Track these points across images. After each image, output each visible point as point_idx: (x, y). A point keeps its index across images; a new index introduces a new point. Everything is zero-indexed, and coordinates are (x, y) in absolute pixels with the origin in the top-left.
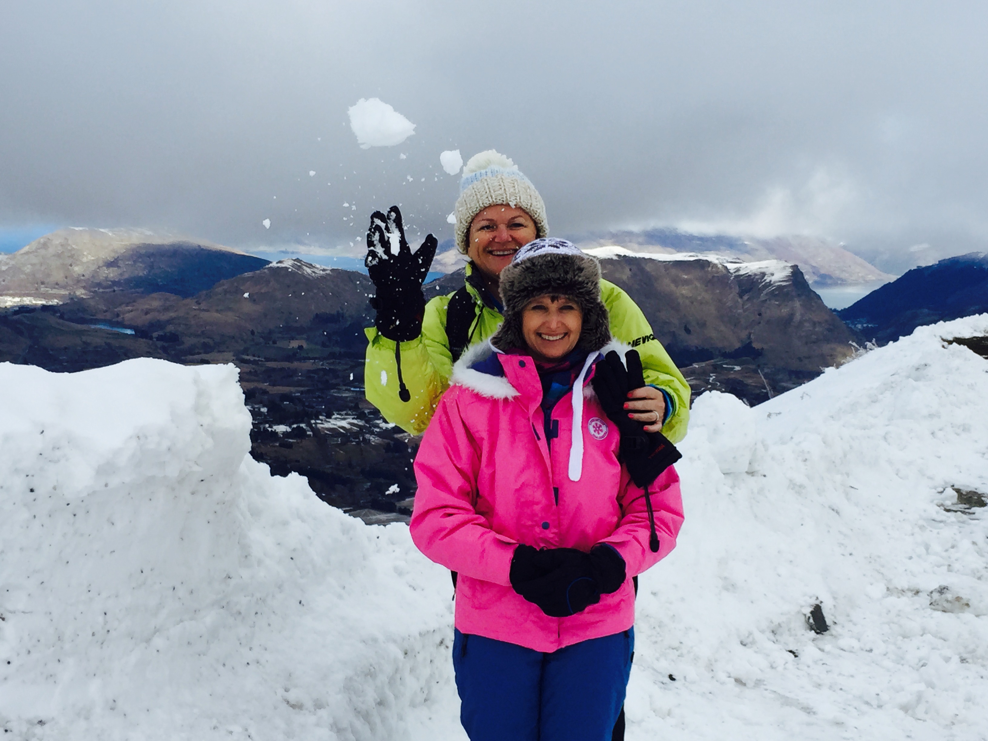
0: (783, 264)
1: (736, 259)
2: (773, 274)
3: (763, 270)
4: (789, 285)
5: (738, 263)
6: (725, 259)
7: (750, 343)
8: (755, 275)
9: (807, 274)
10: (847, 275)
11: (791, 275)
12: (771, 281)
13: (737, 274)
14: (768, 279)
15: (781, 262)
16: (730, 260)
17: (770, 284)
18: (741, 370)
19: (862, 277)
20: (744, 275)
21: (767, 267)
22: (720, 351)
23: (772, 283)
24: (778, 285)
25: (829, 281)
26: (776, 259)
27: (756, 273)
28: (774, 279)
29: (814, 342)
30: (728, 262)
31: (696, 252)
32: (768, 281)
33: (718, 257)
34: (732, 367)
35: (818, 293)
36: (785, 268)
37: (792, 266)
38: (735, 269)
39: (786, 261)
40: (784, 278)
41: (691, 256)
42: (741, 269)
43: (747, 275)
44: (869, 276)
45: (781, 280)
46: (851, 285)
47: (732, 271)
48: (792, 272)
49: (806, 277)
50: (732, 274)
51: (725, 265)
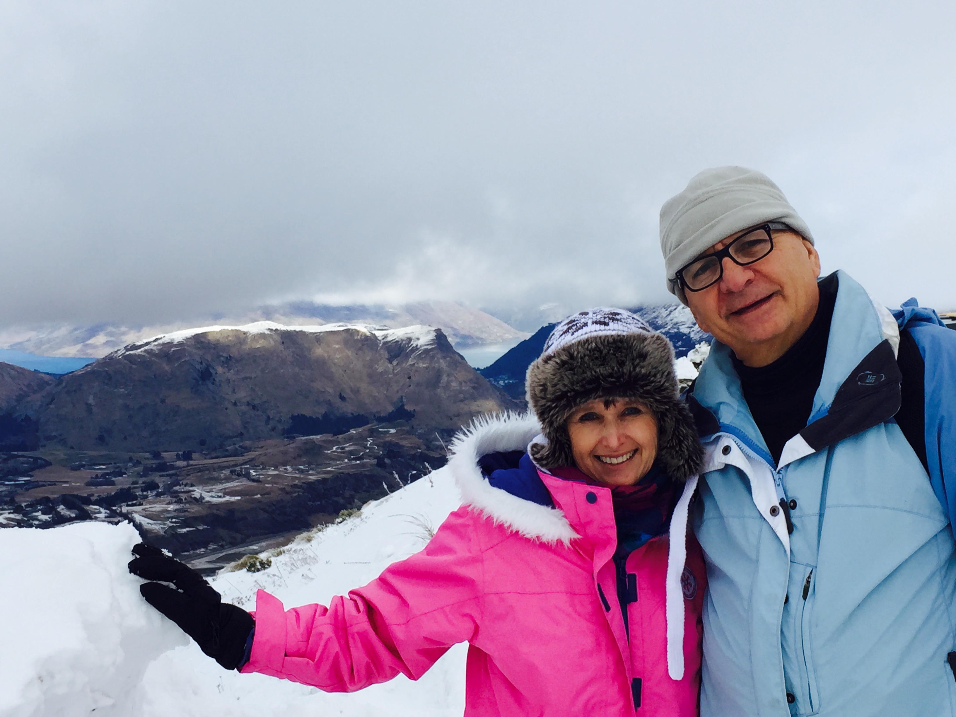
0: (426, 328)
1: (383, 326)
2: (418, 339)
3: (409, 336)
4: (435, 347)
5: (385, 330)
6: (373, 327)
7: (403, 405)
8: (402, 340)
9: (450, 337)
10: (486, 335)
11: (435, 338)
12: (417, 346)
13: (385, 340)
14: (414, 344)
15: (425, 327)
16: (378, 328)
17: (416, 348)
18: (396, 432)
19: (500, 336)
20: (392, 340)
21: (413, 333)
22: (375, 416)
23: (418, 347)
24: (424, 349)
25: (470, 341)
26: (421, 324)
27: (403, 338)
28: (420, 343)
29: (462, 401)
30: (375, 329)
31: (346, 322)
32: (414, 345)
33: (366, 325)
34: (388, 430)
35: (461, 354)
36: (429, 332)
37: (435, 330)
38: (383, 335)
39: (430, 326)
40: (428, 342)
41: (340, 326)
42: (388, 335)
43: (395, 341)
44: (507, 335)
45: (427, 343)
46: (491, 344)
47: (380, 338)
48: (436, 335)
49: (450, 339)
50: (380, 341)
51: (373, 332)
